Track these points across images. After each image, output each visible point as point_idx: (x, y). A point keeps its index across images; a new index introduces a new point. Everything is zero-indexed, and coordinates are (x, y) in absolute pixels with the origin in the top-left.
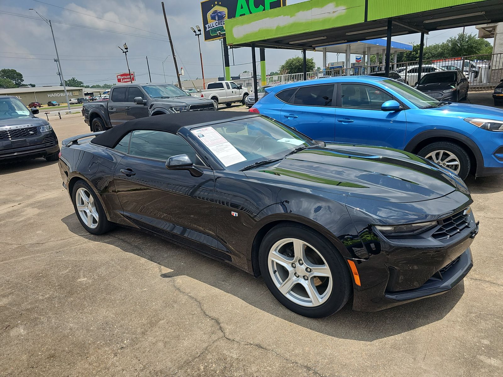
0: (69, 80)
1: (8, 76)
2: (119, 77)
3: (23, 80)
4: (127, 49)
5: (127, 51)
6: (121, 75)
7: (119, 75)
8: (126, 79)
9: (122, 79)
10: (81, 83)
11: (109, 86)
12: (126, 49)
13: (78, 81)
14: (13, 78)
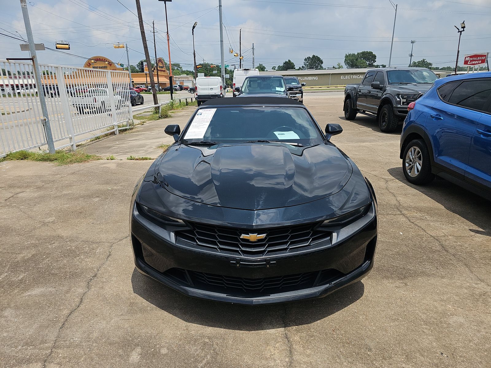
0: (419, 61)
1: (365, 57)
2: (467, 59)
3: (375, 61)
4: (464, 27)
5: (464, 30)
6: (471, 57)
7: (468, 57)
8: (475, 61)
9: (469, 61)
10: (430, 64)
11: (461, 68)
12: (462, 28)
13: (428, 62)
14: (368, 59)
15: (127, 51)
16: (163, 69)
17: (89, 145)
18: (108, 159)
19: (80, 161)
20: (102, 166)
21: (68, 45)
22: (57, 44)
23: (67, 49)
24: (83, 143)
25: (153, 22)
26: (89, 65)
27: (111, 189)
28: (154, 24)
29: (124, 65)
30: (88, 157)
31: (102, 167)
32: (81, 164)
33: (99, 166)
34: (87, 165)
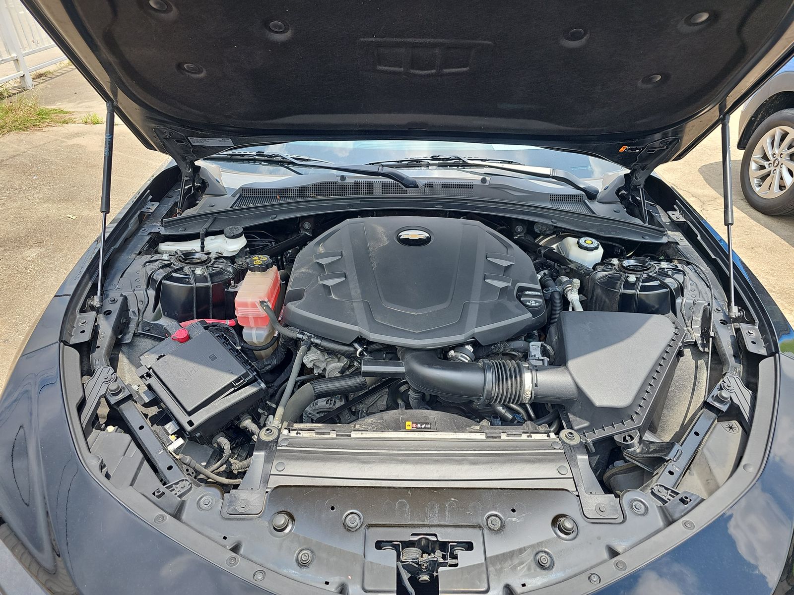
17: (63, 74)
18: (86, 123)
19: (24, 127)
20: (70, 142)
24: (52, 68)
27: (74, 217)
30: (42, 116)
31: (68, 146)
32: (23, 135)
33: (62, 142)
34: (37, 137)
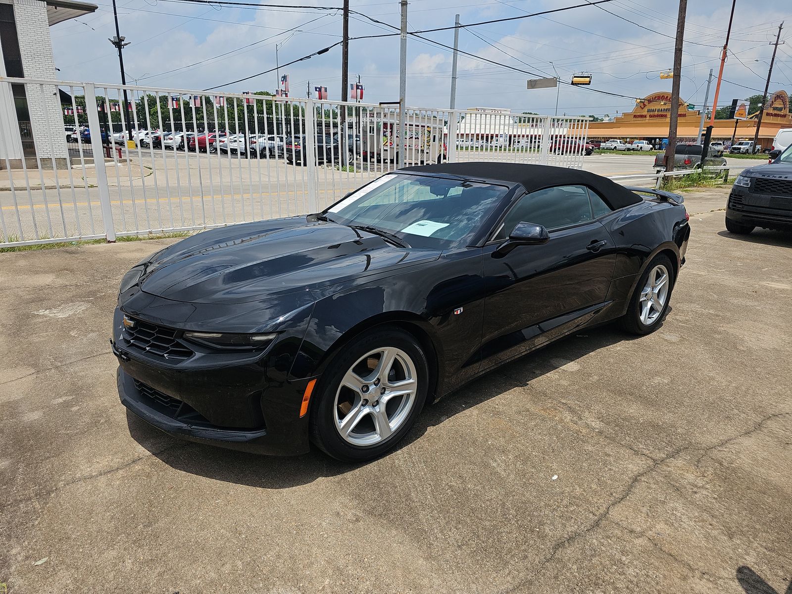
15: (709, 82)
16: (782, 113)
21: (589, 77)
22: (575, 77)
23: (586, 84)
25: (781, 25)
26: (643, 107)
28: (780, 28)
29: (695, 107)
